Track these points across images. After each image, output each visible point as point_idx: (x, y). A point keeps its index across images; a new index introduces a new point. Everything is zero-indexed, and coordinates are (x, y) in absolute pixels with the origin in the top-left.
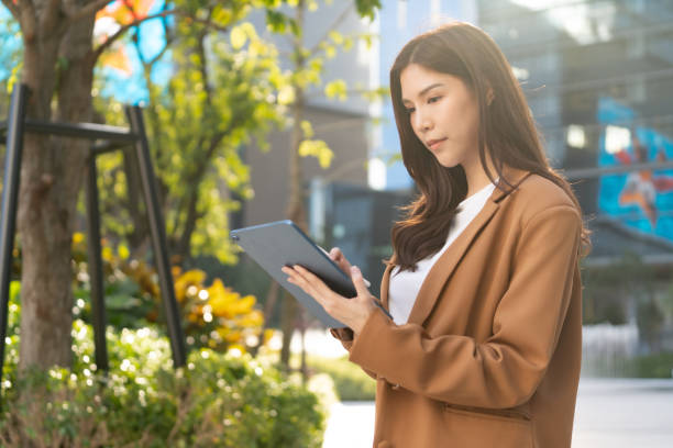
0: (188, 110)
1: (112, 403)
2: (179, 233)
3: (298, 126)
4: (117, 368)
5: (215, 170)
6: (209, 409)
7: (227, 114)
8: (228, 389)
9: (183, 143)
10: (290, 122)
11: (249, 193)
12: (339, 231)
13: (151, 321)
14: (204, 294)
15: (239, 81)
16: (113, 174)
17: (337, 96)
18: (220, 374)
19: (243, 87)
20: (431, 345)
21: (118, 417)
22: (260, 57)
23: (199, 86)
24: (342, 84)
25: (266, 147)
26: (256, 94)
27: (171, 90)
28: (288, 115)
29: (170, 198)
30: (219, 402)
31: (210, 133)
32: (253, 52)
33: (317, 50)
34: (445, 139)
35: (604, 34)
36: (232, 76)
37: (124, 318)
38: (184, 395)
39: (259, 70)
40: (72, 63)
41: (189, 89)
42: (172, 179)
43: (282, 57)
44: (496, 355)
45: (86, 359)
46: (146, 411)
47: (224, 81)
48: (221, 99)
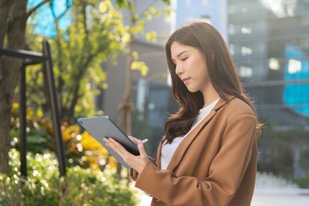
0: (76, 43)
1: (27, 193)
2: (69, 105)
3: (131, 54)
4: (31, 175)
5: (89, 74)
6: (76, 198)
7: (96, 46)
8: (86, 188)
9: (73, 59)
10: (127, 51)
11: (105, 86)
12: (151, 106)
13: (52, 150)
14: (79, 137)
15: (102, 29)
16: (37, 73)
17: (151, 39)
18: (83, 180)
19: (105, 32)
20: (176, 181)
21: (30, 200)
22: (114, 18)
23: (82, 31)
24: (154, 34)
25: (115, 63)
26: (111, 37)
27: (68, 32)
28: (126, 47)
29: (64, 87)
30: (81, 195)
31: (86, 55)
32: (110, 15)
33: (142, 16)
34: (190, 78)
35: (291, 12)
36: (99, 27)
37: (38, 148)
38: (64, 190)
39: (113, 24)
40: (16, 19)
41: (77, 32)
42: (66, 77)
43: (125, 18)
44: (208, 187)
45: (16, 169)
46: (44, 198)
47: (95, 28)
48: (93, 38)
